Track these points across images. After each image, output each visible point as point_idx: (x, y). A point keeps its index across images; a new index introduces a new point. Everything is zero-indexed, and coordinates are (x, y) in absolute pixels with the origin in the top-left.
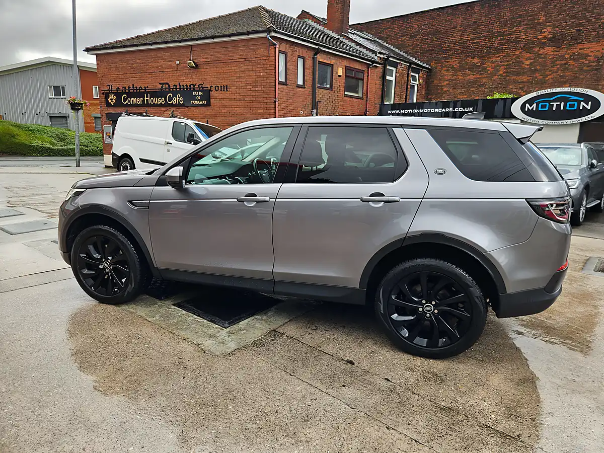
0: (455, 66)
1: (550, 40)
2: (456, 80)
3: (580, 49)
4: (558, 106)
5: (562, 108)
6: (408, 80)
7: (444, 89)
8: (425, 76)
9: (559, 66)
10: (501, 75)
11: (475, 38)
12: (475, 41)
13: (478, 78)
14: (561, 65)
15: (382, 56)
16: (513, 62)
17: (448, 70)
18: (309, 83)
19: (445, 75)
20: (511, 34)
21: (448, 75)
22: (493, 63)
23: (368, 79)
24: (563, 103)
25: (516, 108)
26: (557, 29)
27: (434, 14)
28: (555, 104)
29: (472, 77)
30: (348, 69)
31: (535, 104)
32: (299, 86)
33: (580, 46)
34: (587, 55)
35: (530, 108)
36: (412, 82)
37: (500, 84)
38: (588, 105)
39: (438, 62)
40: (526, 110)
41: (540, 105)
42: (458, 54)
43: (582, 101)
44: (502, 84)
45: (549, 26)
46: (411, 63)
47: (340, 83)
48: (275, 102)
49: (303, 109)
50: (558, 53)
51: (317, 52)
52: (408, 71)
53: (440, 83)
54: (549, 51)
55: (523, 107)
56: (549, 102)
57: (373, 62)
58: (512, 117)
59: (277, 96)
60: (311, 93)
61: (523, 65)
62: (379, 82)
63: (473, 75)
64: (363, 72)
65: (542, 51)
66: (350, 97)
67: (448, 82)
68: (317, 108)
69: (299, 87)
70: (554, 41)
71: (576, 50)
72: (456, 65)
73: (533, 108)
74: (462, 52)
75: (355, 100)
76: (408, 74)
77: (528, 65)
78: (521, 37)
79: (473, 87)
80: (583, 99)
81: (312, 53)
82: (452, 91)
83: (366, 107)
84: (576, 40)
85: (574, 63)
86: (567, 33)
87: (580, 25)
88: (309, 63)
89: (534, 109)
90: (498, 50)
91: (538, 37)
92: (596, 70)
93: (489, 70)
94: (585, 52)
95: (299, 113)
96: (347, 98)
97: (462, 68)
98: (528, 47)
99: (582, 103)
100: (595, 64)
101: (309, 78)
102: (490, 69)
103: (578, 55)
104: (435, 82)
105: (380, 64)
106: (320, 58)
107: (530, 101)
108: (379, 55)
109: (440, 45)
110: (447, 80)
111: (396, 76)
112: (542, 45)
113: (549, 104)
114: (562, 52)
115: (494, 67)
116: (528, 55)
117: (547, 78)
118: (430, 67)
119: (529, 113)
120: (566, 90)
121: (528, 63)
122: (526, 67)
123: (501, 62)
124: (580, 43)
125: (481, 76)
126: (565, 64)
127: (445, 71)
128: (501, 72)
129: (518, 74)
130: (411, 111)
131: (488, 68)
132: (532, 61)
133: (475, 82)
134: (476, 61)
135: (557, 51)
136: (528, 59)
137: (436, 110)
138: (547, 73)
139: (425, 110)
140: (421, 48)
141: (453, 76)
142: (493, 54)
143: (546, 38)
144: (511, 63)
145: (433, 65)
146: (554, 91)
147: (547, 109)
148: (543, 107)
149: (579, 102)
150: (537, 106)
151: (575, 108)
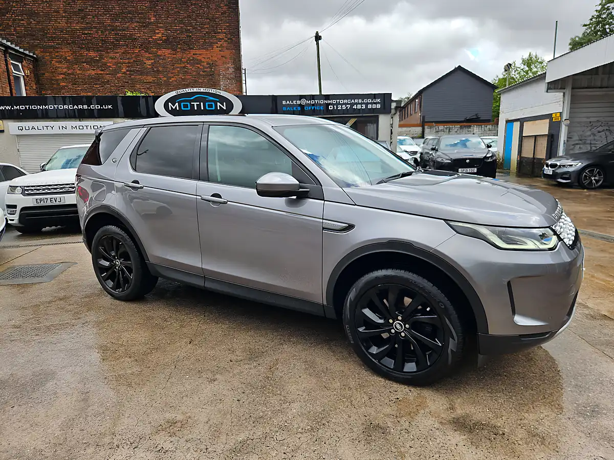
0: (68, 58)
1: (166, 41)
2: (72, 74)
3: (194, 54)
4: (199, 106)
5: (202, 109)
6: (7, 69)
7: (61, 84)
8: (31, 67)
9: (179, 69)
10: (124, 73)
11: (85, 29)
12: (86, 32)
13: (101, 74)
14: (181, 68)
16: (134, 61)
17: (61, 62)
19: (59, 67)
20: (124, 30)
21: (63, 68)
22: (112, 58)
24: (202, 104)
25: (159, 106)
26: (169, 32)
28: (195, 104)
29: (92, 72)
31: (177, 104)
33: (193, 52)
34: (200, 62)
35: (174, 108)
36: (14, 72)
38: (223, 106)
39: (45, 49)
40: (170, 109)
41: (182, 104)
42: (69, 44)
43: (219, 102)
44: (128, 82)
45: (161, 27)
46: (7, 47)
50: (175, 56)
52: (5, 57)
53: (54, 76)
54: (166, 52)
55: (166, 106)
56: (190, 101)
61: (145, 65)
63: (94, 70)
65: (159, 53)
67: (64, 76)
70: (168, 42)
71: (190, 54)
72: (69, 56)
73: (176, 107)
74: (74, 42)
76: (6, 61)
77: (149, 65)
78: (136, 35)
79: (96, 84)
80: (218, 100)
82: (72, 87)
84: (188, 45)
85: (191, 67)
86: (179, 37)
87: (188, 31)
89: (178, 109)
90: (115, 46)
91: (153, 37)
92: (211, 75)
93: (110, 67)
94: (199, 58)
97: (77, 61)
98: (145, 46)
99: (218, 104)
100: (209, 70)
102: (111, 65)
103: (193, 60)
104: (47, 74)
107: (172, 100)
109: (43, 30)
110: (61, 74)
112: (159, 47)
113: (191, 104)
114: (179, 55)
115: (116, 64)
116: (147, 55)
117: (170, 81)
118: (35, 56)
119: (173, 112)
120: (202, 90)
121: (149, 62)
122: (149, 67)
123: (121, 59)
124: (192, 49)
125: (102, 72)
126: (184, 67)
127: (57, 62)
128: (124, 70)
129: (141, 73)
130: (29, 107)
131: (108, 64)
132: (153, 61)
133: (97, 78)
134: (92, 54)
135: (174, 54)
136: (149, 59)
137: (66, 107)
138: (170, 75)
139: (51, 107)
140: (15, 30)
141: (68, 68)
142: (111, 49)
143: (161, 40)
144: (132, 61)
145: (38, 53)
146: (192, 91)
147: (189, 109)
148: (186, 106)
149: (216, 103)
150: (180, 106)
151: (214, 108)
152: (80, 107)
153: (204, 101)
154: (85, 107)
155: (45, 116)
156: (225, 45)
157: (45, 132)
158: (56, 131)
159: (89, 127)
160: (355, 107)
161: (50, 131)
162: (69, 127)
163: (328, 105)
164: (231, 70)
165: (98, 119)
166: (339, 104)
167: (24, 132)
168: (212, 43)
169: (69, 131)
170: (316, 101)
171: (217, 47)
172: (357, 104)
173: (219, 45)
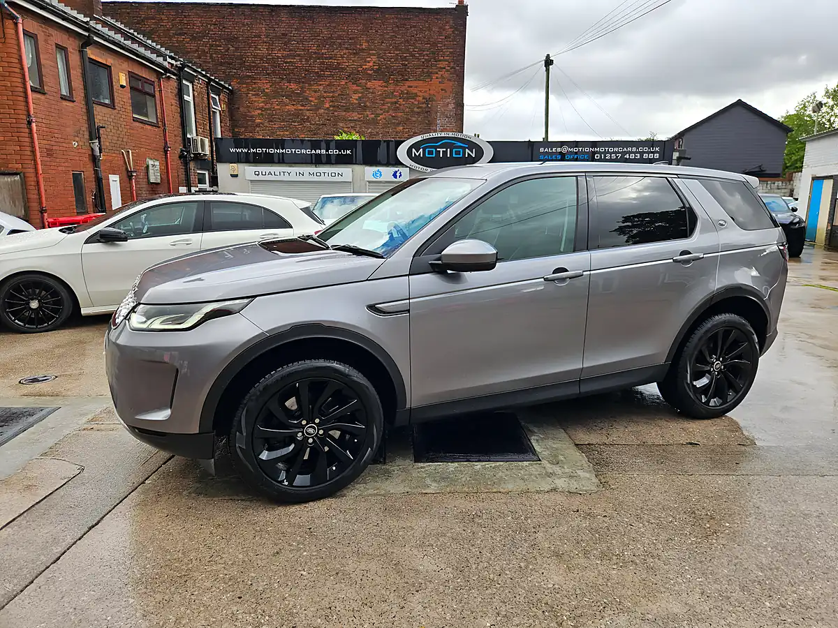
0: (266, 91)
1: (377, 71)
2: (270, 109)
3: (409, 87)
4: (445, 153)
5: (448, 156)
6: (209, 103)
7: (257, 121)
8: (227, 101)
9: (389, 105)
10: (327, 108)
11: (288, 56)
12: (288, 60)
13: (300, 110)
14: (392, 103)
15: (173, 62)
16: (339, 95)
17: (258, 95)
18: (79, 95)
19: (255, 102)
20: (331, 58)
21: (260, 102)
22: (315, 92)
23: (161, 96)
24: (449, 150)
25: (402, 153)
26: (382, 60)
27: (226, 11)
28: (441, 150)
29: (290, 107)
30: (132, 76)
31: (421, 150)
32: (63, 98)
33: (408, 84)
34: (417, 96)
35: (417, 154)
36: (214, 107)
37: (328, 120)
38: (468, 154)
39: (242, 79)
40: (413, 155)
41: (427, 150)
42: (268, 74)
43: (467, 148)
44: (329, 120)
45: (374, 55)
46: (210, 79)
47: (124, 98)
48: (30, 123)
49: (77, 139)
50: (386, 89)
51: (87, 42)
52: (208, 90)
53: (249, 112)
54: (375, 85)
55: (409, 152)
56: (436, 147)
57: (166, 70)
58: (398, 163)
59: (32, 112)
60: (84, 110)
61: (351, 99)
62: (175, 101)
63: (293, 105)
64: (152, 83)
65: (369, 84)
66: (142, 123)
67: (260, 111)
68: (99, 138)
69: (65, 99)
70: (381, 73)
71: (404, 87)
73: (420, 154)
74: (274, 72)
75: (149, 127)
76: (208, 94)
77: (356, 99)
78: (344, 64)
79: (295, 122)
80: (466, 146)
81: (77, 43)
82: (268, 125)
83: (165, 140)
84: (403, 75)
85: (404, 103)
86: (393, 66)
87: (405, 59)
88: (75, 58)
89: (421, 156)
90: (320, 77)
91: (364, 67)
92: (427, 112)
93: (311, 101)
94: (414, 92)
95: (70, 145)
96: (137, 124)
97: (276, 94)
98: (354, 77)
99: (467, 151)
100: (424, 105)
101: (78, 83)
102: (313, 99)
103: (407, 93)
104: (241, 109)
105: (174, 74)
106: (91, 53)
107: (416, 146)
108: (169, 60)
109: (241, 58)
110: (259, 109)
111: (194, 95)
112: (370, 78)
113: (436, 150)
114: (391, 88)
115: (319, 98)
116: (355, 87)
117: (379, 118)
118: (231, 88)
119: (416, 159)
121: (356, 96)
122: (355, 101)
123: (325, 92)
124: (407, 80)
125: (303, 108)
126: (396, 103)
127: (253, 95)
128: (327, 105)
129: (347, 110)
130: (266, 151)
131: (310, 99)
132: (360, 95)
133: (297, 114)
134: (293, 86)
135: (385, 87)
136: (355, 92)
137: (303, 151)
138: (379, 112)
139: (288, 151)
140: (211, 57)
141: (266, 103)
142: (314, 80)
143: (373, 69)
144: (337, 95)
145: (235, 85)
146: (439, 135)
147: (434, 156)
148: (430, 153)
149: (464, 149)
150: (424, 151)
151: (461, 156)
152: (318, 152)
153: (451, 146)
154: (323, 152)
155: (282, 160)
156: (446, 75)
157: (282, 178)
158: (293, 178)
159: (326, 174)
160: (627, 156)
161: (286, 178)
162: (306, 174)
163: (594, 153)
164: (451, 106)
165: (334, 166)
166: (608, 152)
167: (261, 177)
168: (431, 73)
169: (306, 178)
170: (580, 149)
171: (437, 78)
172: (630, 153)
173: (439, 76)
